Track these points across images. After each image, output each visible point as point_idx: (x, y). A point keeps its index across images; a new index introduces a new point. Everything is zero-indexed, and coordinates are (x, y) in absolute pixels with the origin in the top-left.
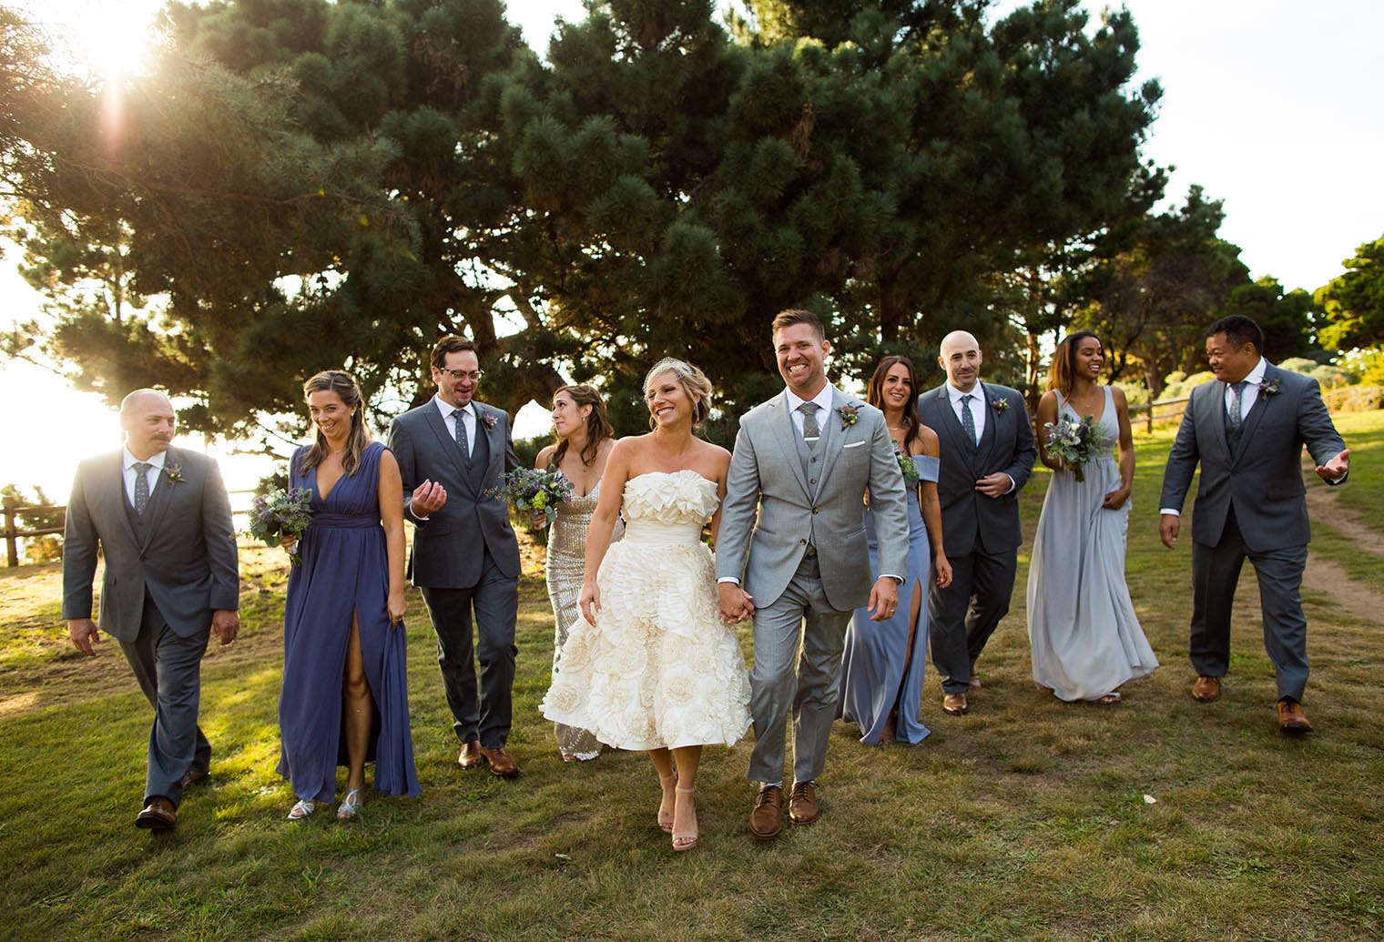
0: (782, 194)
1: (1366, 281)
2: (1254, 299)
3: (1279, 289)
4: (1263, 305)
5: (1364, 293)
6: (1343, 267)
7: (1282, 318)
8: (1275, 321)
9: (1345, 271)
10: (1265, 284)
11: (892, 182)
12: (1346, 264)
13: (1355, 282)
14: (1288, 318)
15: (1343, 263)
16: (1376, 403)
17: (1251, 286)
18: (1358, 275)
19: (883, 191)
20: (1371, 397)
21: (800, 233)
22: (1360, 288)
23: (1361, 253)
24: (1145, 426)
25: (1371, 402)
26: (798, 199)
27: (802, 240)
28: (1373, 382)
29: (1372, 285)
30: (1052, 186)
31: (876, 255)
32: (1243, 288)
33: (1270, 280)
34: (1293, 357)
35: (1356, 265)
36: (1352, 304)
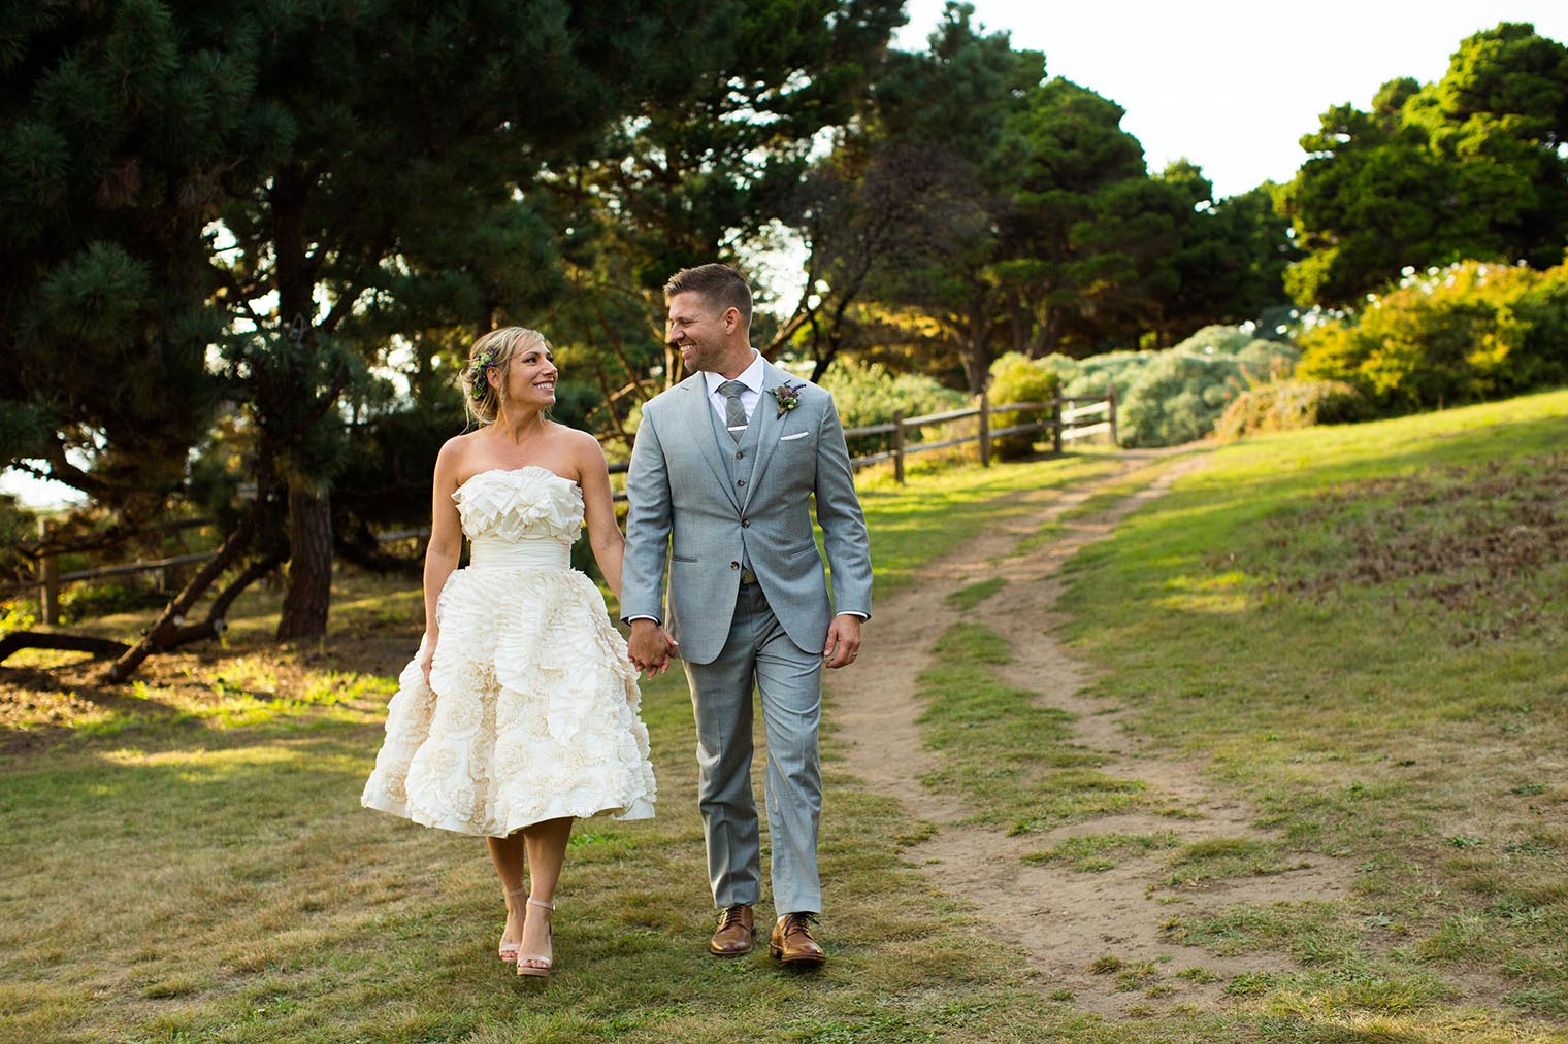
0: (21, 58)
1: (1339, 178)
2: (1147, 208)
3: (1202, 190)
4: (1165, 220)
5: (1336, 201)
6: (1301, 150)
7: (1209, 244)
8: (1195, 252)
9: (1305, 157)
10: (1179, 177)
11: (245, 36)
12: (1308, 144)
13: (1321, 179)
14: (1220, 244)
15: (1301, 142)
16: (1312, 413)
17: (1141, 182)
18: (1327, 163)
19: (224, 50)
20: (1305, 402)
21: (58, 130)
22: (1330, 190)
23: (1329, 124)
24: (890, 468)
25: (1304, 411)
26: (55, 67)
27: (63, 143)
28: (1311, 373)
29: (1349, 185)
30: (548, 43)
31: (218, 169)
32: (1128, 186)
33: (1185, 168)
34: (1211, 324)
35: (1322, 144)
36: (1318, 219)
